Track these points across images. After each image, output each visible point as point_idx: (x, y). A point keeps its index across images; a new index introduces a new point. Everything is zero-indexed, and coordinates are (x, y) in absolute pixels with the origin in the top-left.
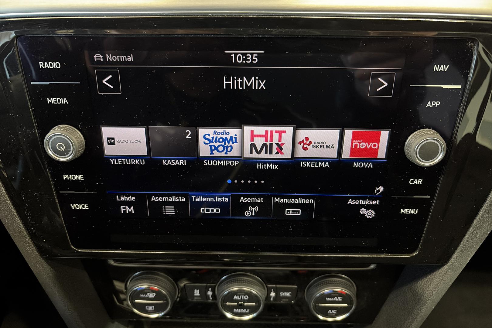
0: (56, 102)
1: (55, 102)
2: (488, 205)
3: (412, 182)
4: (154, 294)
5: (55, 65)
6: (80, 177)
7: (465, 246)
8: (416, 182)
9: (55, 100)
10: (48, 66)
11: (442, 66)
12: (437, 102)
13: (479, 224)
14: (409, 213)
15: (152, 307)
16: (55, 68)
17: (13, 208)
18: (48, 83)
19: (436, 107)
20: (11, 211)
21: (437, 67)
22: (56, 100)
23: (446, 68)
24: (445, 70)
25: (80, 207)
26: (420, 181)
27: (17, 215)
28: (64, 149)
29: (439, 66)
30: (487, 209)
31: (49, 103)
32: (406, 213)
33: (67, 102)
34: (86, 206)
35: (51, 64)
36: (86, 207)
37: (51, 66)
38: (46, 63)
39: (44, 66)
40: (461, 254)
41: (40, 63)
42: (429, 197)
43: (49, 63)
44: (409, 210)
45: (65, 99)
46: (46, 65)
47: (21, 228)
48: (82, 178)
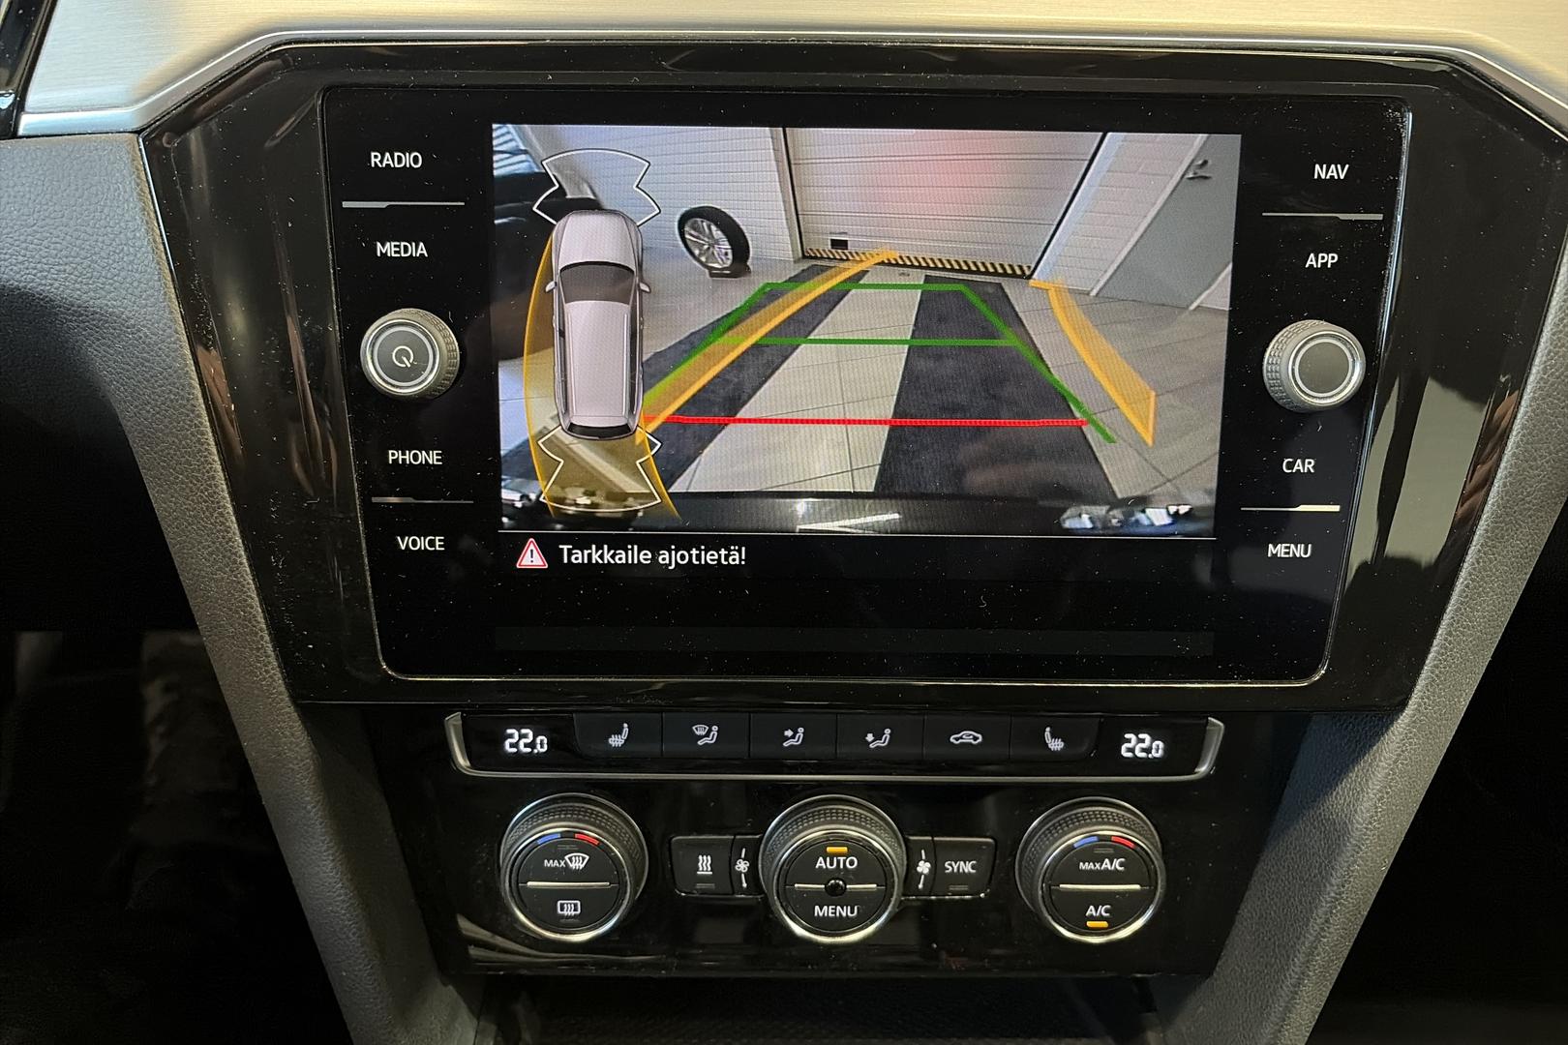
0: (399, 252)
1: (396, 252)
2: (1488, 525)
3: (1290, 466)
4: (584, 859)
5: (409, 160)
6: (433, 458)
7: (1446, 649)
8: (1301, 468)
9: (395, 246)
10: (391, 162)
11: (1333, 166)
12: (1330, 255)
13: (1473, 580)
14: (1291, 555)
15: (575, 905)
16: (408, 166)
17: (241, 545)
18: (383, 205)
19: (1329, 266)
20: (235, 554)
21: (1322, 168)
22: (398, 246)
23: (1343, 171)
24: (1342, 177)
25: (422, 543)
26: (1310, 463)
27: (250, 566)
28: (411, 361)
29: (1325, 166)
30: (1488, 537)
31: (379, 255)
32: (1283, 556)
33: (425, 252)
34: (440, 540)
35: (399, 158)
36: (438, 543)
37: (400, 161)
38: (387, 155)
39: (381, 162)
40: (1437, 676)
41: (373, 154)
42: (1336, 508)
43: (396, 154)
44: (1289, 548)
45: (421, 244)
46: (387, 160)
47: (252, 608)
48: (438, 460)
